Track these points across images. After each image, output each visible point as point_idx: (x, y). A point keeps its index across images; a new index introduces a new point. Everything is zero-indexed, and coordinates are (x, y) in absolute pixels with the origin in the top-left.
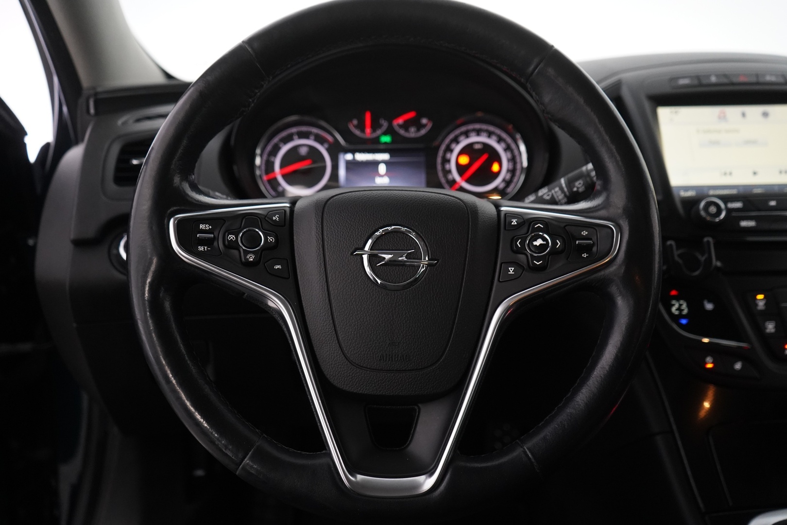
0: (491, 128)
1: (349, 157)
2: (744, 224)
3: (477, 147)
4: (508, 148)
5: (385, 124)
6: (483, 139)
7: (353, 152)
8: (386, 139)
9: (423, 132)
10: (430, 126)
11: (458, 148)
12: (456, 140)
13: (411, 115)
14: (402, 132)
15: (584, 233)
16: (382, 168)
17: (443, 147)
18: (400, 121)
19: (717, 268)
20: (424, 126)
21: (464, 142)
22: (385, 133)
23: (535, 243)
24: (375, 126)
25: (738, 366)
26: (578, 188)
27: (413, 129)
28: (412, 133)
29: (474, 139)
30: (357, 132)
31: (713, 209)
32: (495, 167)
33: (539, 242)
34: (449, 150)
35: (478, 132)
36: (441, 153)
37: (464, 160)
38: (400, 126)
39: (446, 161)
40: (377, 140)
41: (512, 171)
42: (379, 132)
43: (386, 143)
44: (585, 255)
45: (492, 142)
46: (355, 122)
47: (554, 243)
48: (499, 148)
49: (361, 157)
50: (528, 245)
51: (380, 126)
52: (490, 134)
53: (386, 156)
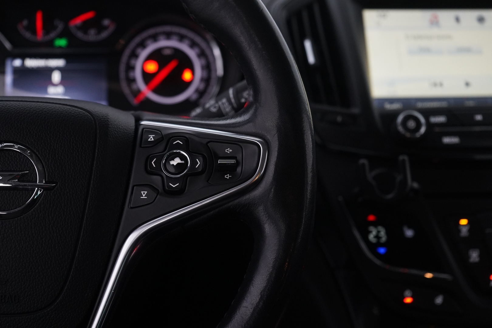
0: (184, 31)
1: (17, 63)
2: (447, 140)
3: (167, 52)
4: (202, 54)
5: (60, 26)
6: (173, 43)
7: (23, 57)
8: (62, 42)
9: (105, 34)
10: (112, 28)
11: (144, 54)
12: (143, 45)
13: (89, 15)
14: (80, 35)
15: (229, 151)
16: (56, 77)
17: (127, 52)
18: (78, 22)
19: (413, 189)
20: (106, 28)
21: (151, 47)
22: (60, 36)
23: (172, 163)
24: (48, 27)
25: (439, 300)
26: (246, 99)
27: (92, 32)
28: (92, 36)
29: (163, 43)
30: (28, 35)
31: (411, 124)
32: (187, 76)
33: (176, 161)
34: (134, 55)
35: (168, 36)
36: (124, 59)
37: (152, 67)
38: (79, 28)
39: (130, 68)
40: (50, 43)
41: (207, 80)
42: (52, 35)
43: (60, 47)
44: (228, 177)
45: (184, 47)
46: (25, 23)
47: (194, 163)
48: (192, 54)
49: (31, 63)
50: (165, 164)
51: (55, 28)
52: (182, 38)
53: (60, 63)
